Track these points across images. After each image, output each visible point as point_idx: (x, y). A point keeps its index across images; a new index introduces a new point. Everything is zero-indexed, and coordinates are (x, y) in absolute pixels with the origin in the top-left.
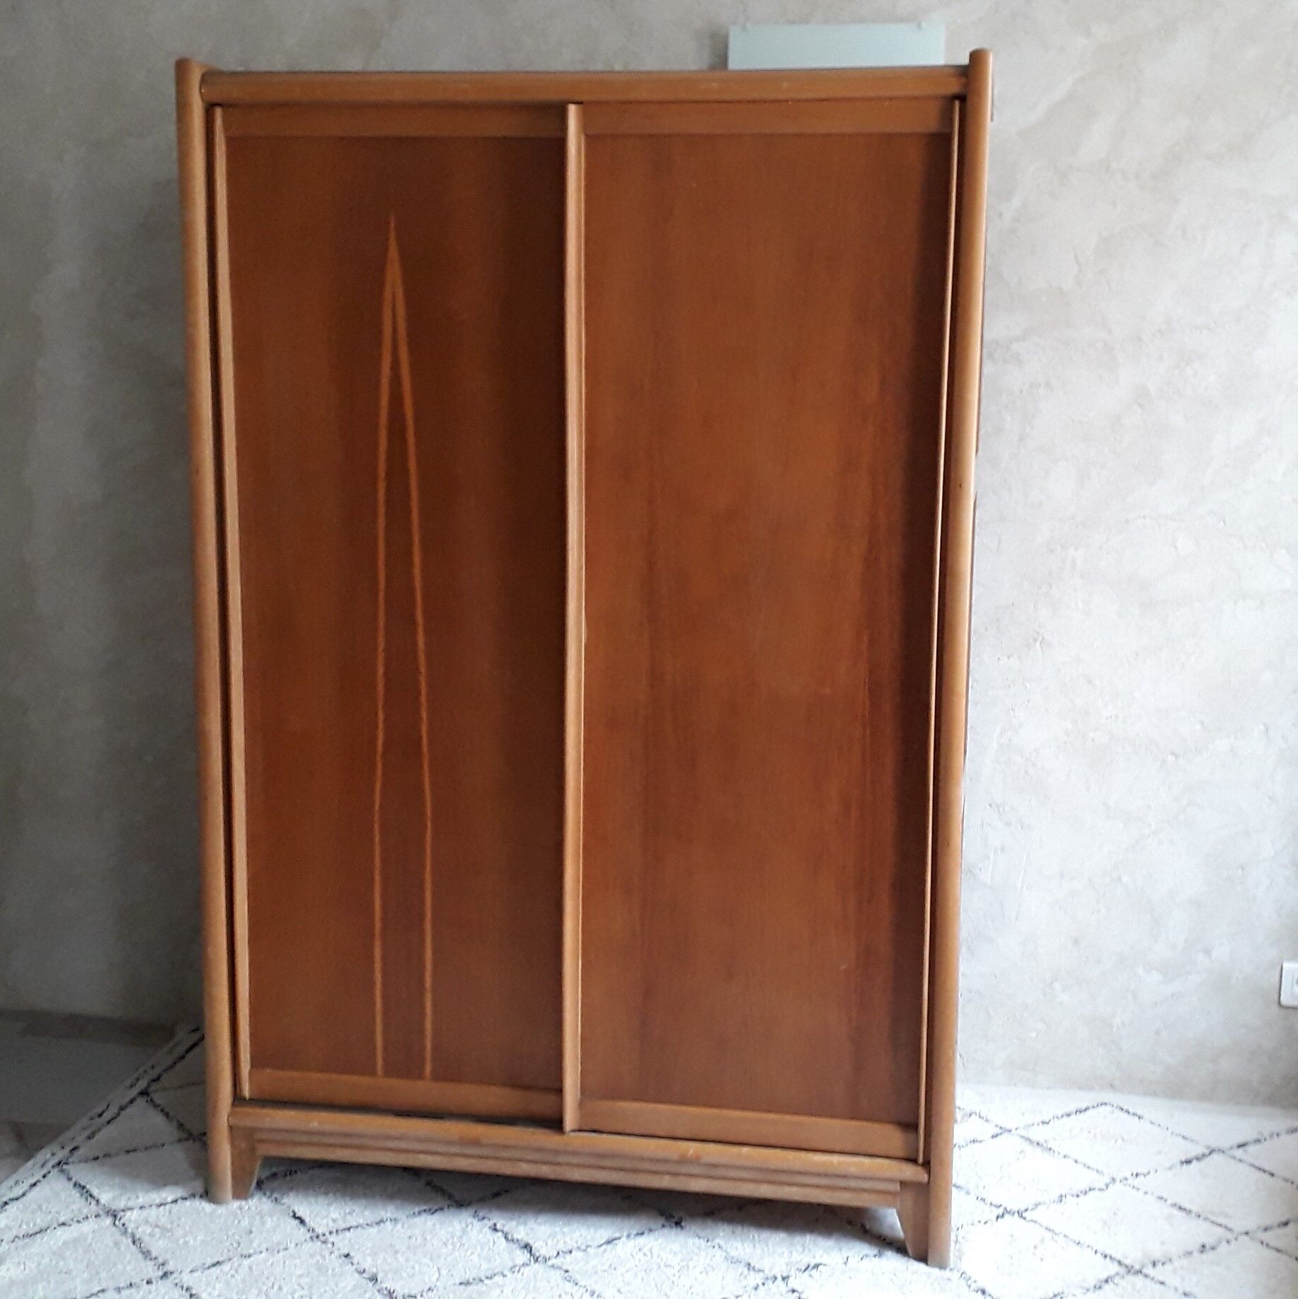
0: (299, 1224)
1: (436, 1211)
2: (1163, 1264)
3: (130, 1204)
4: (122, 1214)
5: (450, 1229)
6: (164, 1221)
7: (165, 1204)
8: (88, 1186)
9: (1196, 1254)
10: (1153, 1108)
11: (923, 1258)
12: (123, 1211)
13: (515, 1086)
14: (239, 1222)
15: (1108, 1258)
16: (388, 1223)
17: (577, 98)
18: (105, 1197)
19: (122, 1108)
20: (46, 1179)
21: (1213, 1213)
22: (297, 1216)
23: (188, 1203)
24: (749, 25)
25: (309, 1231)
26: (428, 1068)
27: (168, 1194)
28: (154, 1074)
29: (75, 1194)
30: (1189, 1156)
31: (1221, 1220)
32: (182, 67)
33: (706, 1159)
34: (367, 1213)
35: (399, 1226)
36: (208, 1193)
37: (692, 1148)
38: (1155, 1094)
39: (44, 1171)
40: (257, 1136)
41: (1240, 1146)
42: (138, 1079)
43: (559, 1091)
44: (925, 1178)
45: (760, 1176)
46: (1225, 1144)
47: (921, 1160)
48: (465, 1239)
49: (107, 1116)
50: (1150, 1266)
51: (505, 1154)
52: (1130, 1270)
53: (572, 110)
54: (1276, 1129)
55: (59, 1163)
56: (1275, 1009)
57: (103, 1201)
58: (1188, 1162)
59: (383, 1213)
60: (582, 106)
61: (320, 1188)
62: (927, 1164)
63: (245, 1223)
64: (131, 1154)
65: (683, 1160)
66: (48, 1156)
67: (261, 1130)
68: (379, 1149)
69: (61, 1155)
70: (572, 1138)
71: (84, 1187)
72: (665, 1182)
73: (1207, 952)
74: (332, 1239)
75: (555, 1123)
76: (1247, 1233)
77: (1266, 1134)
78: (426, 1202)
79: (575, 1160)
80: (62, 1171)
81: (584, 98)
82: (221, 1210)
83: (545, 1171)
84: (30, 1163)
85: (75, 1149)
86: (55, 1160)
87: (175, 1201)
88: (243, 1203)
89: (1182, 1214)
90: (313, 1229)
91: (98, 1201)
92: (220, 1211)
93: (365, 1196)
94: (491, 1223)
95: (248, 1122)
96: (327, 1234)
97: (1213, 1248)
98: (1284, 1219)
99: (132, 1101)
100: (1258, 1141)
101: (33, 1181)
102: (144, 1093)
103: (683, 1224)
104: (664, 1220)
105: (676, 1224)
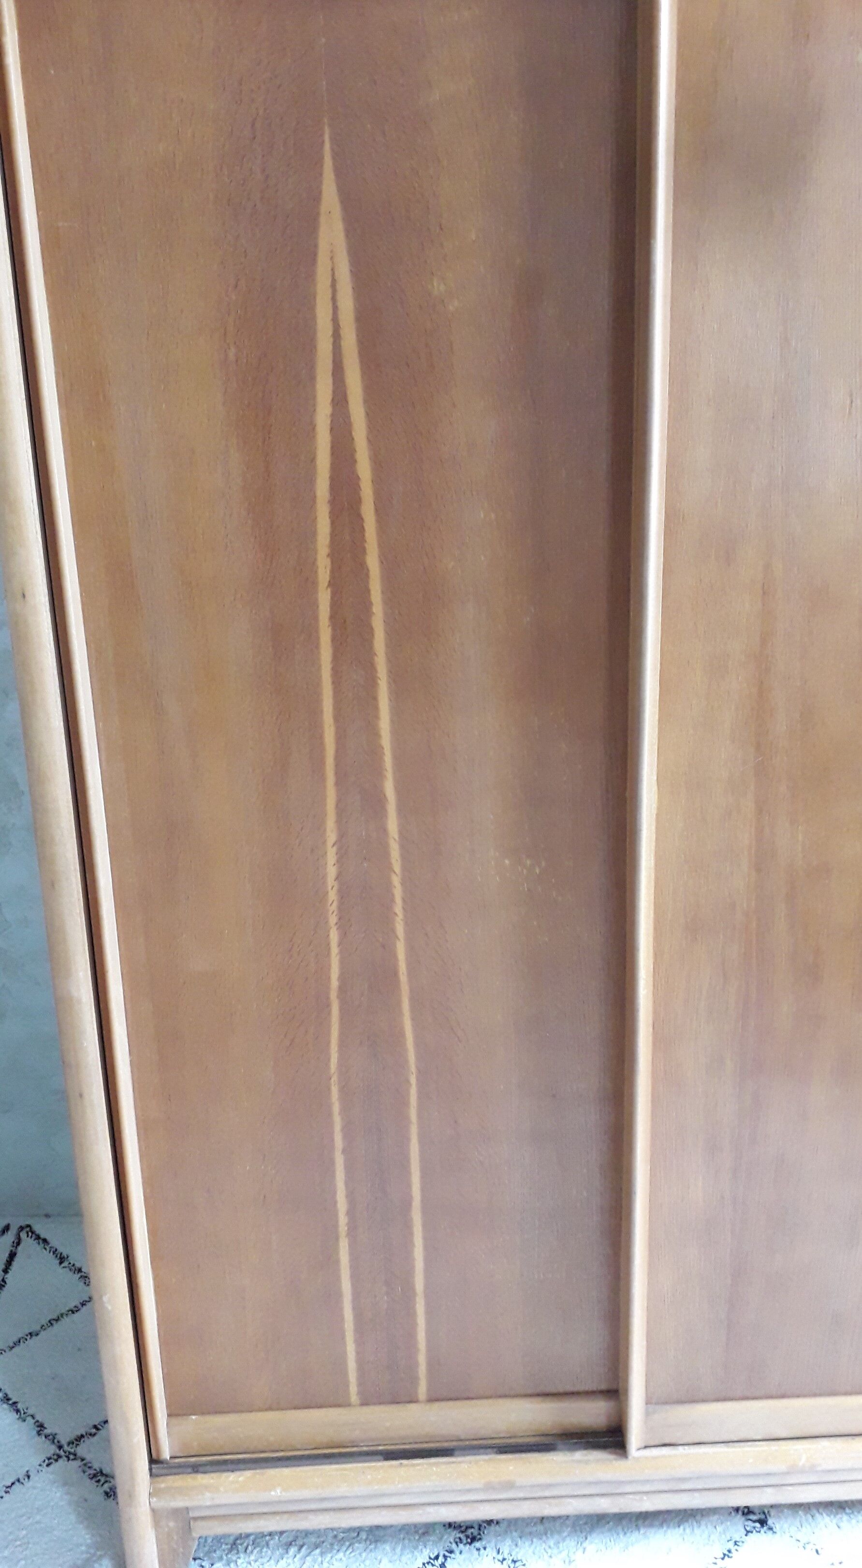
33: (824, 1465)
37: (803, 1453)
43: (621, 1392)
51: (548, 1492)
65: (792, 1471)
67: (199, 1507)
70: (640, 1459)
75: (615, 1440)
79: (646, 1487)
83: (604, 1505)
95: (180, 1502)
103: (770, 1522)
104: (743, 1519)
105: (762, 1526)
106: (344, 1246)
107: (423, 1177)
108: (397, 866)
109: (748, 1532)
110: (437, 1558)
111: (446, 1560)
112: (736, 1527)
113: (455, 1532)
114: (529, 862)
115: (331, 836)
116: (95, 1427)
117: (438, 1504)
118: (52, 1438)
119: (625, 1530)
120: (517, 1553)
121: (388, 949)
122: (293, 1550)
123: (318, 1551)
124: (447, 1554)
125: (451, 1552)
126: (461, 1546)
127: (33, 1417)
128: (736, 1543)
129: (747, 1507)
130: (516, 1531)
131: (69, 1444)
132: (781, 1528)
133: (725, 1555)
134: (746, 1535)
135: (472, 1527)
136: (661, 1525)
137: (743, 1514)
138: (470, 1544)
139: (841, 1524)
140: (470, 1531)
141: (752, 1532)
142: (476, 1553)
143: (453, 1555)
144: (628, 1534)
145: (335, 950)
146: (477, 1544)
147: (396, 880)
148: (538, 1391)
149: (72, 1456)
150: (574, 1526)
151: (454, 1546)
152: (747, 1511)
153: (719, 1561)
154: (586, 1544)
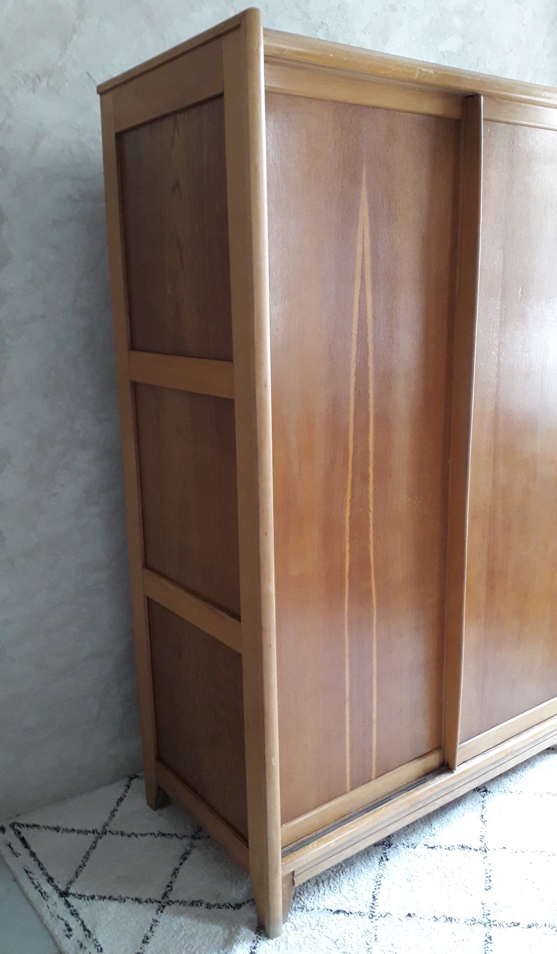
26: (374, 772)
28: (40, 877)
37: (508, 747)
40: (298, 873)
42: (37, 887)
51: (430, 800)
65: (506, 755)
70: (459, 772)
72: (498, 772)
79: (461, 784)
83: (448, 798)
99: (68, 904)
102: (64, 894)
103: (488, 790)
104: (479, 793)
105: (486, 792)
107: (378, 660)
108: (372, 508)
109: (483, 797)
110: (382, 858)
111: (386, 857)
112: (478, 796)
113: (380, 847)
114: (417, 498)
115: (349, 497)
116: (168, 886)
117: (390, 825)
118: (150, 901)
119: (442, 815)
120: (411, 842)
121: (367, 549)
122: (321, 885)
123: (331, 880)
124: (385, 855)
125: (385, 853)
126: (387, 850)
127: (128, 898)
128: (483, 802)
129: (477, 788)
130: (402, 835)
131: (163, 899)
132: (493, 790)
133: (483, 807)
134: (484, 798)
135: (385, 842)
136: (453, 808)
137: (477, 790)
138: (390, 847)
139: (511, 780)
140: (385, 843)
141: (485, 796)
142: (395, 849)
143: (387, 854)
144: (445, 816)
145: (347, 554)
146: (393, 846)
147: (371, 515)
148: (414, 757)
149: (170, 903)
150: (422, 823)
151: (384, 851)
152: (478, 789)
153: (483, 810)
154: (433, 826)
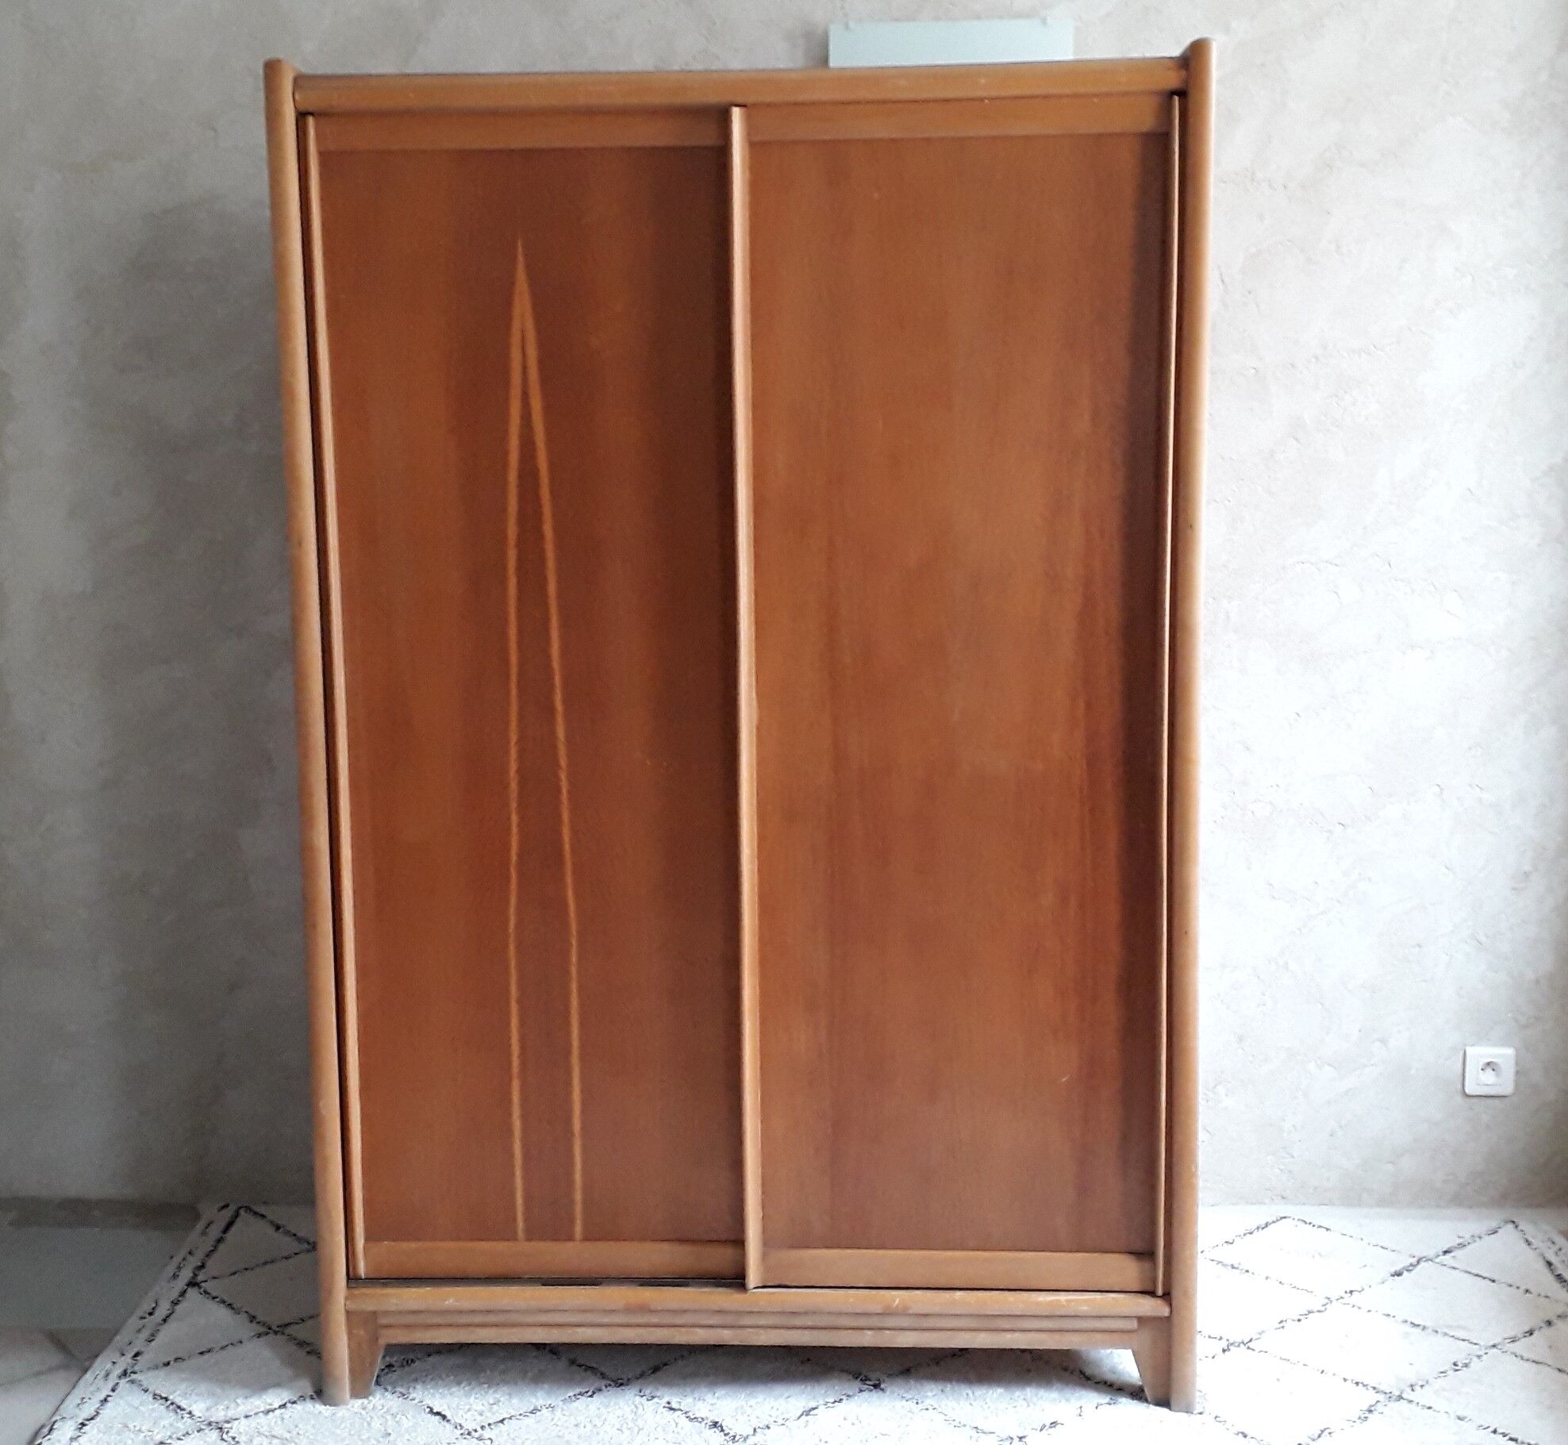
0: (441, 1421)
1: (594, 1393)
2: (1422, 1386)
3: (231, 1413)
4: (226, 1425)
5: (619, 1413)
6: (279, 1431)
7: (273, 1410)
8: (171, 1397)
9: (1451, 1373)
10: (1336, 1217)
11: (1164, 1402)
12: (228, 1422)
13: (682, 1241)
14: (369, 1424)
15: (1360, 1385)
16: (544, 1411)
17: (740, 100)
18: (199, 1407)
19: (175, 1303)
20: (117, 1391)
21: (1450, 1327)
22: (435, 1411)
23: (299, 1407)
24: (852, 25)
25: (456, 1427)
26: (578, 1229)
27: (274, 1398)
28: (194, 1261)
29: (159, 1407)
30: (1398, 1268)
31: (1462, 1334)
32: (271, 69)
33: (914, 1310)
34: (515, 1401)
35: (558, 1413)
36: (320, 1393)
37: (897, 1298)
38: (1330, 1203)
39: (111, 1385)
40: (384, 1321)
41: (1445, 1252)
42: (179, 1268)
43: (740, 1243)
44: (1165, 1311)
45: (973, 1324)
46: (1431, 1253)
47: (1160, 1292)
48: (640, 1423)
49: (161, 1312)
50: (1409, 1390)
51: (679, 1320)
52: (1389, 1396)
53: (736, 113)
54: (1477, 1233)
55: (125, 1373)
56: (1459, 1099)
57: (197, 1413)
58: (1399, 1274)
59: (534, 1401)
60: (744, 109)
61: (447, 1376)
62: (1167, 1296)
63: (376, 1424)
64: (207, 1356)
65: (887, 1313)
66: (109, 1366)
67: (386, 1313)
68: (529, 1325)
69: (124, 1362)
70: (756, 1296)
71: (166, 1399)
72: (867, 1339)
73: (1383, 1041)
74: (487, 1434)
75: (736, 1280)
76: (1494, 1346)
77: (1467, 1236)
78: (580, 1383)
79: (763, 1321)
80: (132, 1382)
81: (750, 99)
82: (341, 1412)
83: (727, 1337)
84: (89, 1376)
85: (137, 1355)
86: (118, 1371)
87: (283, 1406)
88: (365, 1401)
89: (1417, 1330)
90: (460, 1426)
91: (190, 1413)
92: (340, 1414)
93: (506, 1382)
94: (664, 1402)
95: (370, 1306)
96: (479, 1429)
97: (1466, 1365)
98: (1527, 1329)
99: (183, 1293)
100: (1462, 1246)
101: (102, 1397)
102: (193, 1284)
103: (882, 1386)
104: (860, 1384)
105: (875, 1388)
106: (516, 1085)
108: (563, 762)
109: (862, 1391)
114: (665, 763)
116: (302, 1319)
118: (263, 1324)
124: (595, 1391)
125: (599, 1390)
126: (609, 1388)
131: (278, 1327)
132: (892, 1390)
138: (619, 1387)
141: (866, 1391)
145: (515, 830)
146: (624, 1388)
149: (279, 1333)
151: (603, 1388)
